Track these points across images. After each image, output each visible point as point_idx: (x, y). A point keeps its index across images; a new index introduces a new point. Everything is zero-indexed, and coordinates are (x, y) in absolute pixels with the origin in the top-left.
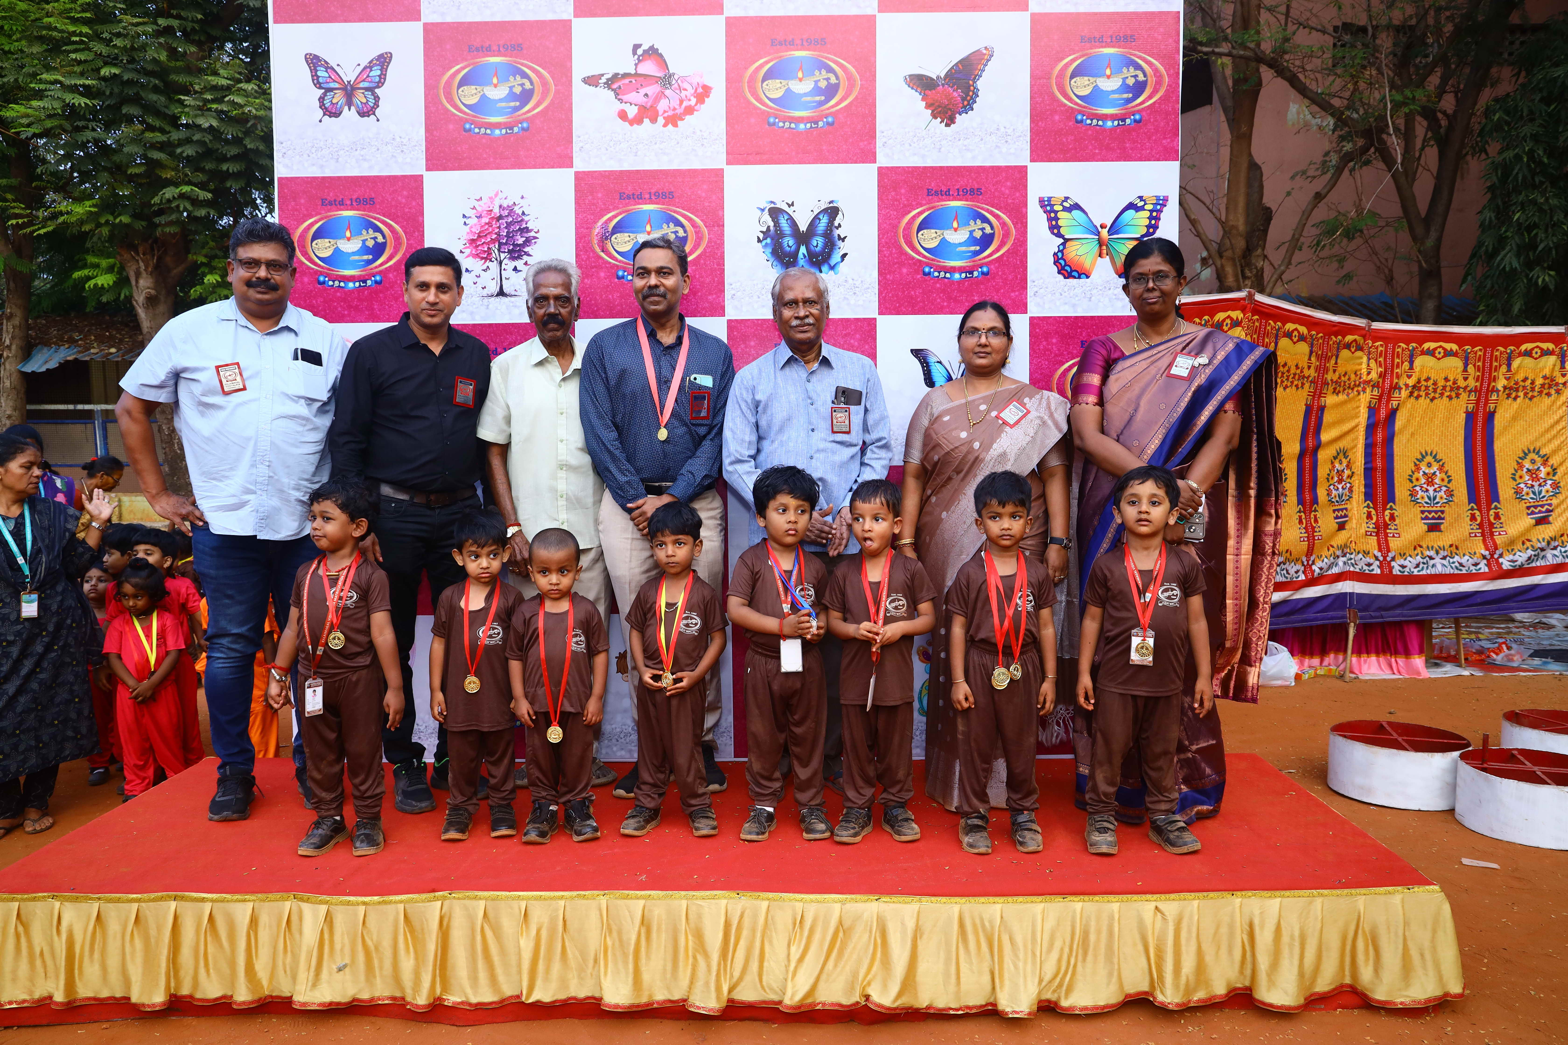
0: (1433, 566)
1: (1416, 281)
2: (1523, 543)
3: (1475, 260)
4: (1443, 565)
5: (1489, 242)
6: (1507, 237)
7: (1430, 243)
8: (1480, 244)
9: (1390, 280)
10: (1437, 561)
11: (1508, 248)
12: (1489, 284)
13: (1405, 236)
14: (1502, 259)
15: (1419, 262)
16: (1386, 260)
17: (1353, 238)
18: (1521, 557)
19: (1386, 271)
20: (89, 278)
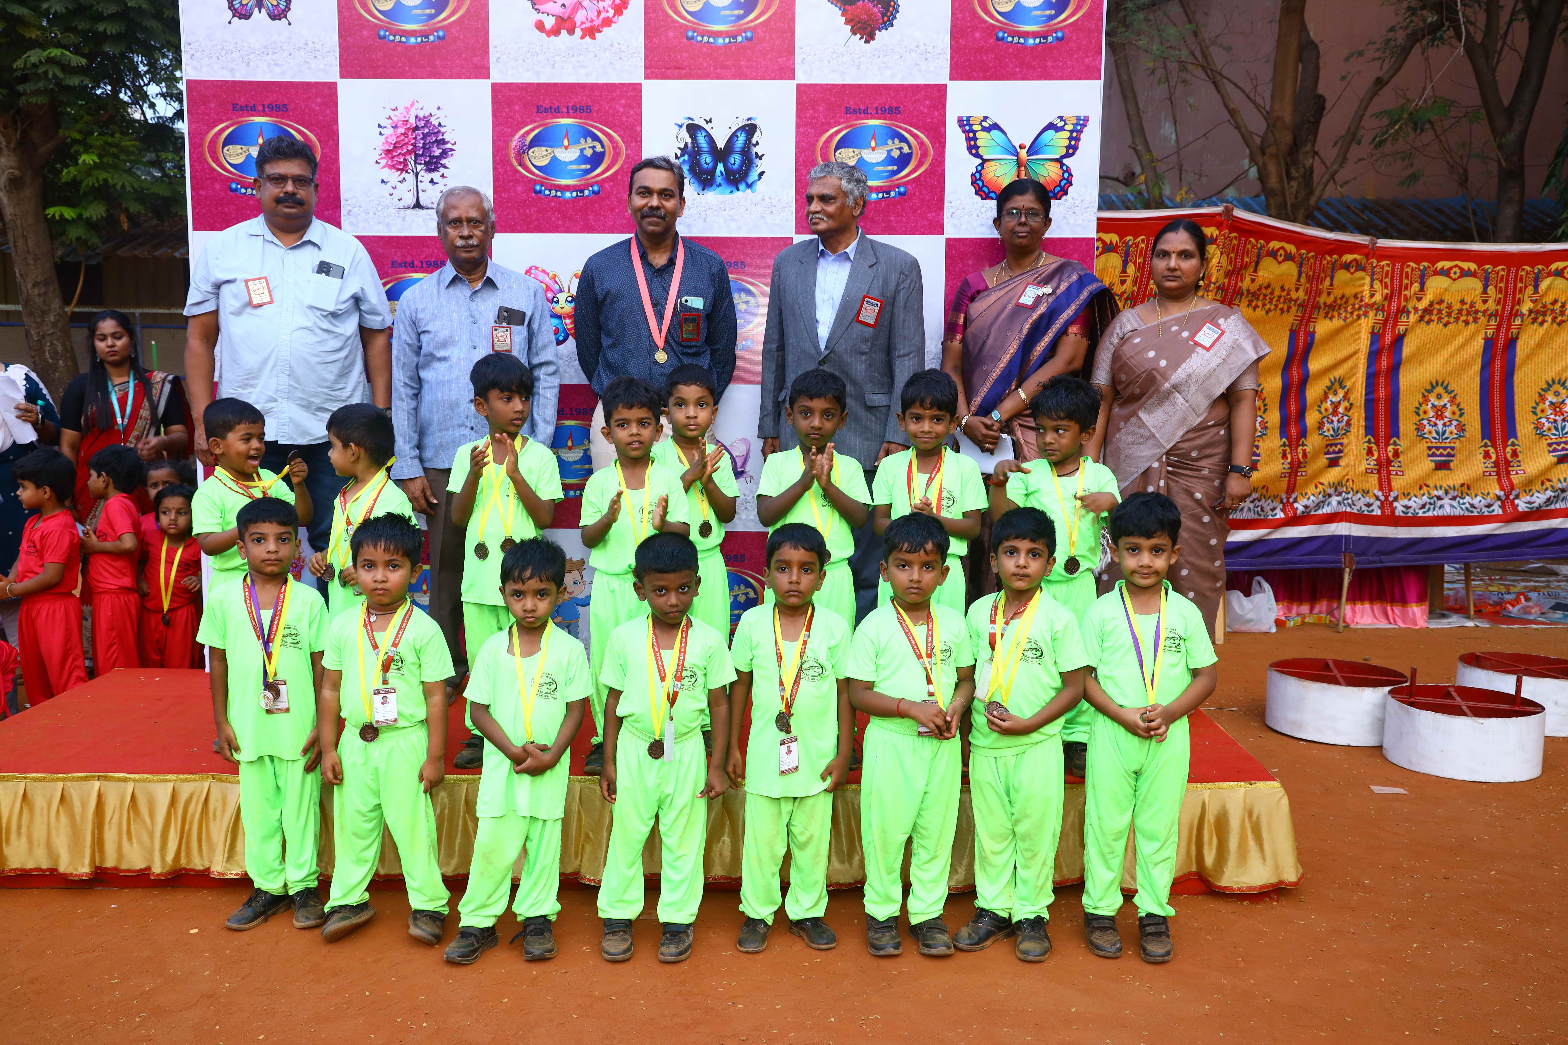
0: (1441, 507)
1: (1494, 183)
2: (1543, 483)
4: (1452, 506)
10: (1446, 501)
18: (1539, 499)
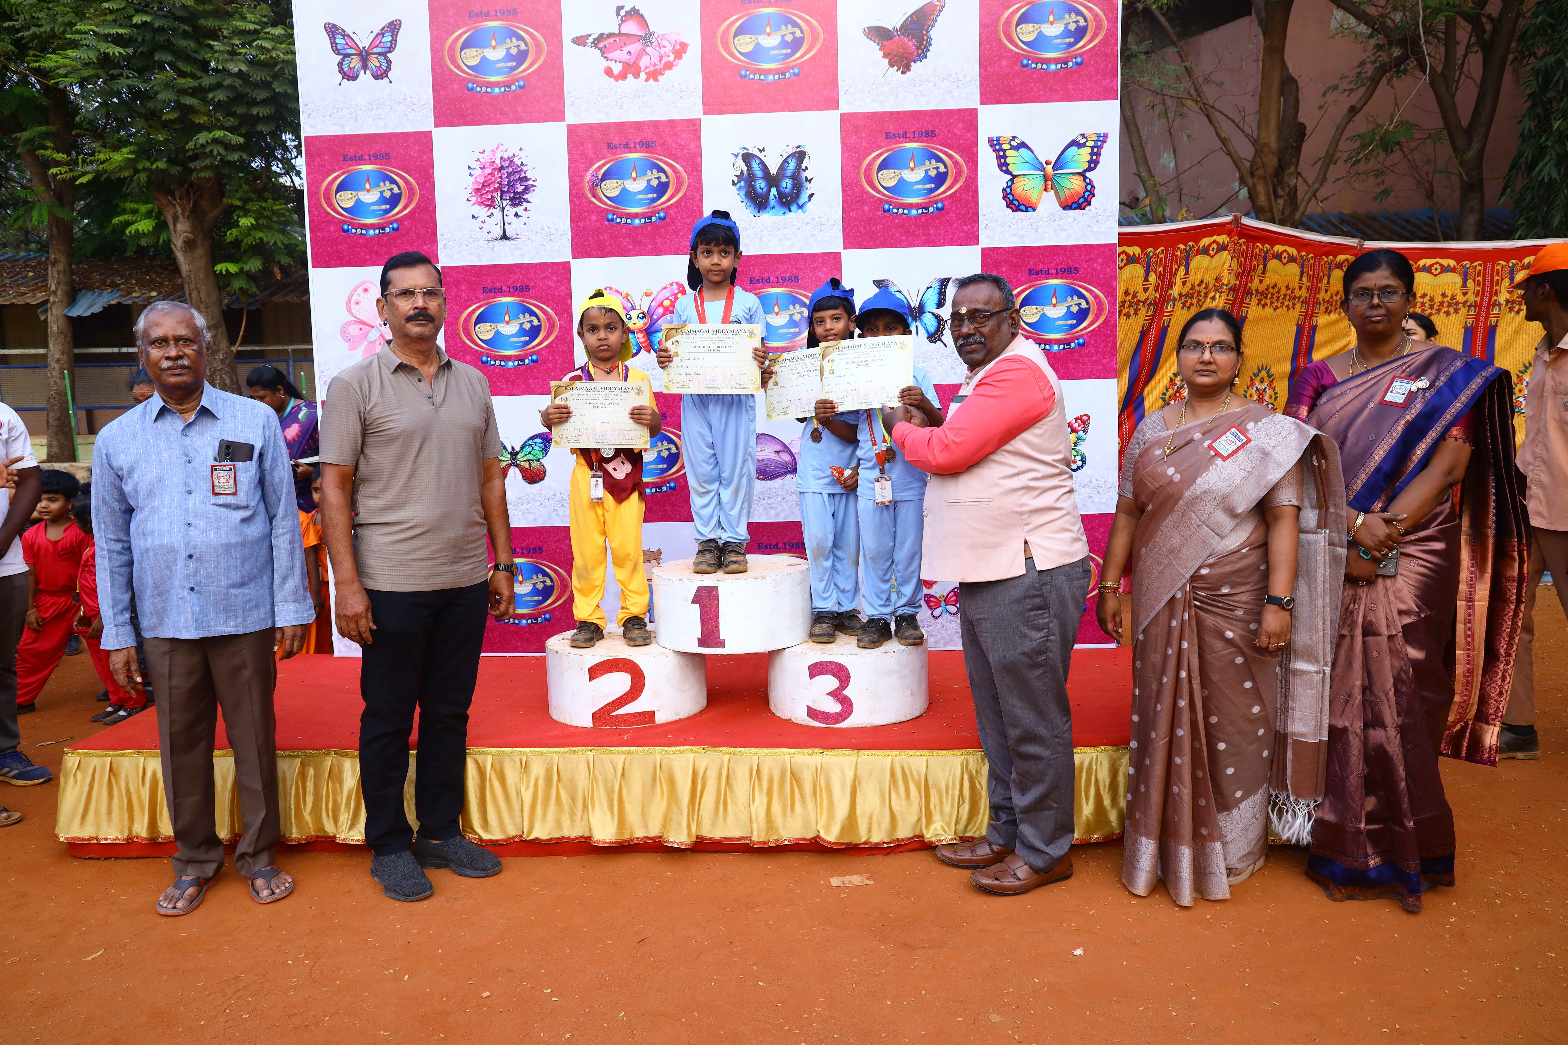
1: (1457, 194)
3: (1514, 171)
5: (1529, 153)
6: (1547, 147)
7: (1470, 155)
8: (1520, 155)
9: (1430, 195)
11: (1547, 158)
12: (1529, 196)
13: (1445, 149)
14: (1541, 170)
15: (1461, 175)
16: (1427, 173)
17: (1392, 151)
19: (1427, 185)
20: (128, 224)
